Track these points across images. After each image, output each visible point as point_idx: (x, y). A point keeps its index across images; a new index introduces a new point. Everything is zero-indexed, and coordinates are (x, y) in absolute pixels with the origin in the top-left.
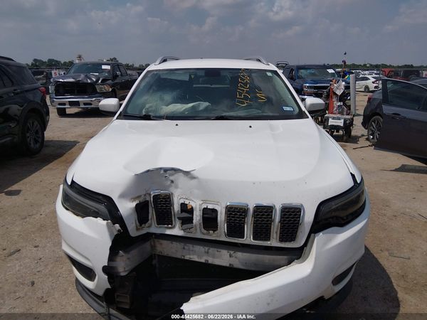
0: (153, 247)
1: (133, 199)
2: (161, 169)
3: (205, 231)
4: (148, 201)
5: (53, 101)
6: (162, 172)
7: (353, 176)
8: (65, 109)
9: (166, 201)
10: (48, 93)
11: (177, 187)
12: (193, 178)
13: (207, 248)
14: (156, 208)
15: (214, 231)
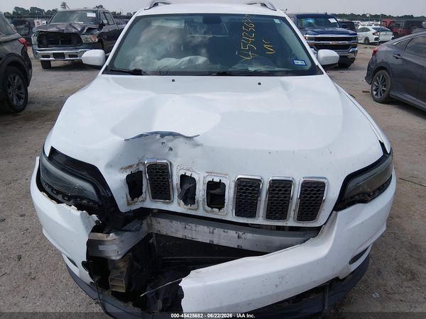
0: (150, 226)
1: (123, 169)
2: (157, 133)
3: (210, 209)
4: (141, 172)
5: (37, 53)
6: (158, 136)
7: (382, 144)
8: (49, 61)
9: (164, 172)
10: (31, 45)
11: (176, 156)
12: (197, 145)
13: (212, 229)
14: (151, 180)
15: (220, 209)
